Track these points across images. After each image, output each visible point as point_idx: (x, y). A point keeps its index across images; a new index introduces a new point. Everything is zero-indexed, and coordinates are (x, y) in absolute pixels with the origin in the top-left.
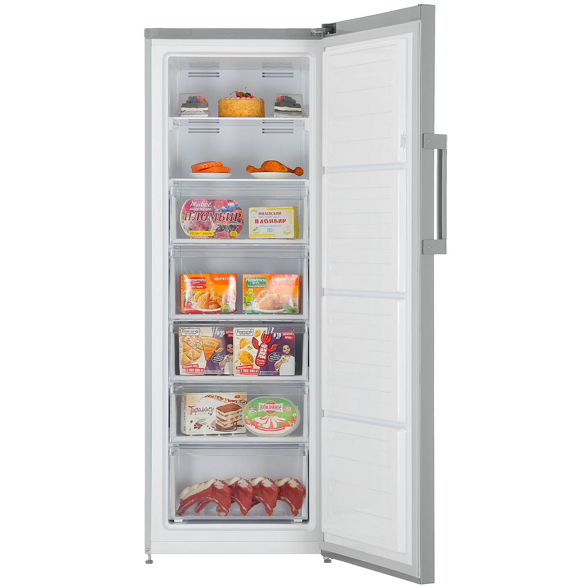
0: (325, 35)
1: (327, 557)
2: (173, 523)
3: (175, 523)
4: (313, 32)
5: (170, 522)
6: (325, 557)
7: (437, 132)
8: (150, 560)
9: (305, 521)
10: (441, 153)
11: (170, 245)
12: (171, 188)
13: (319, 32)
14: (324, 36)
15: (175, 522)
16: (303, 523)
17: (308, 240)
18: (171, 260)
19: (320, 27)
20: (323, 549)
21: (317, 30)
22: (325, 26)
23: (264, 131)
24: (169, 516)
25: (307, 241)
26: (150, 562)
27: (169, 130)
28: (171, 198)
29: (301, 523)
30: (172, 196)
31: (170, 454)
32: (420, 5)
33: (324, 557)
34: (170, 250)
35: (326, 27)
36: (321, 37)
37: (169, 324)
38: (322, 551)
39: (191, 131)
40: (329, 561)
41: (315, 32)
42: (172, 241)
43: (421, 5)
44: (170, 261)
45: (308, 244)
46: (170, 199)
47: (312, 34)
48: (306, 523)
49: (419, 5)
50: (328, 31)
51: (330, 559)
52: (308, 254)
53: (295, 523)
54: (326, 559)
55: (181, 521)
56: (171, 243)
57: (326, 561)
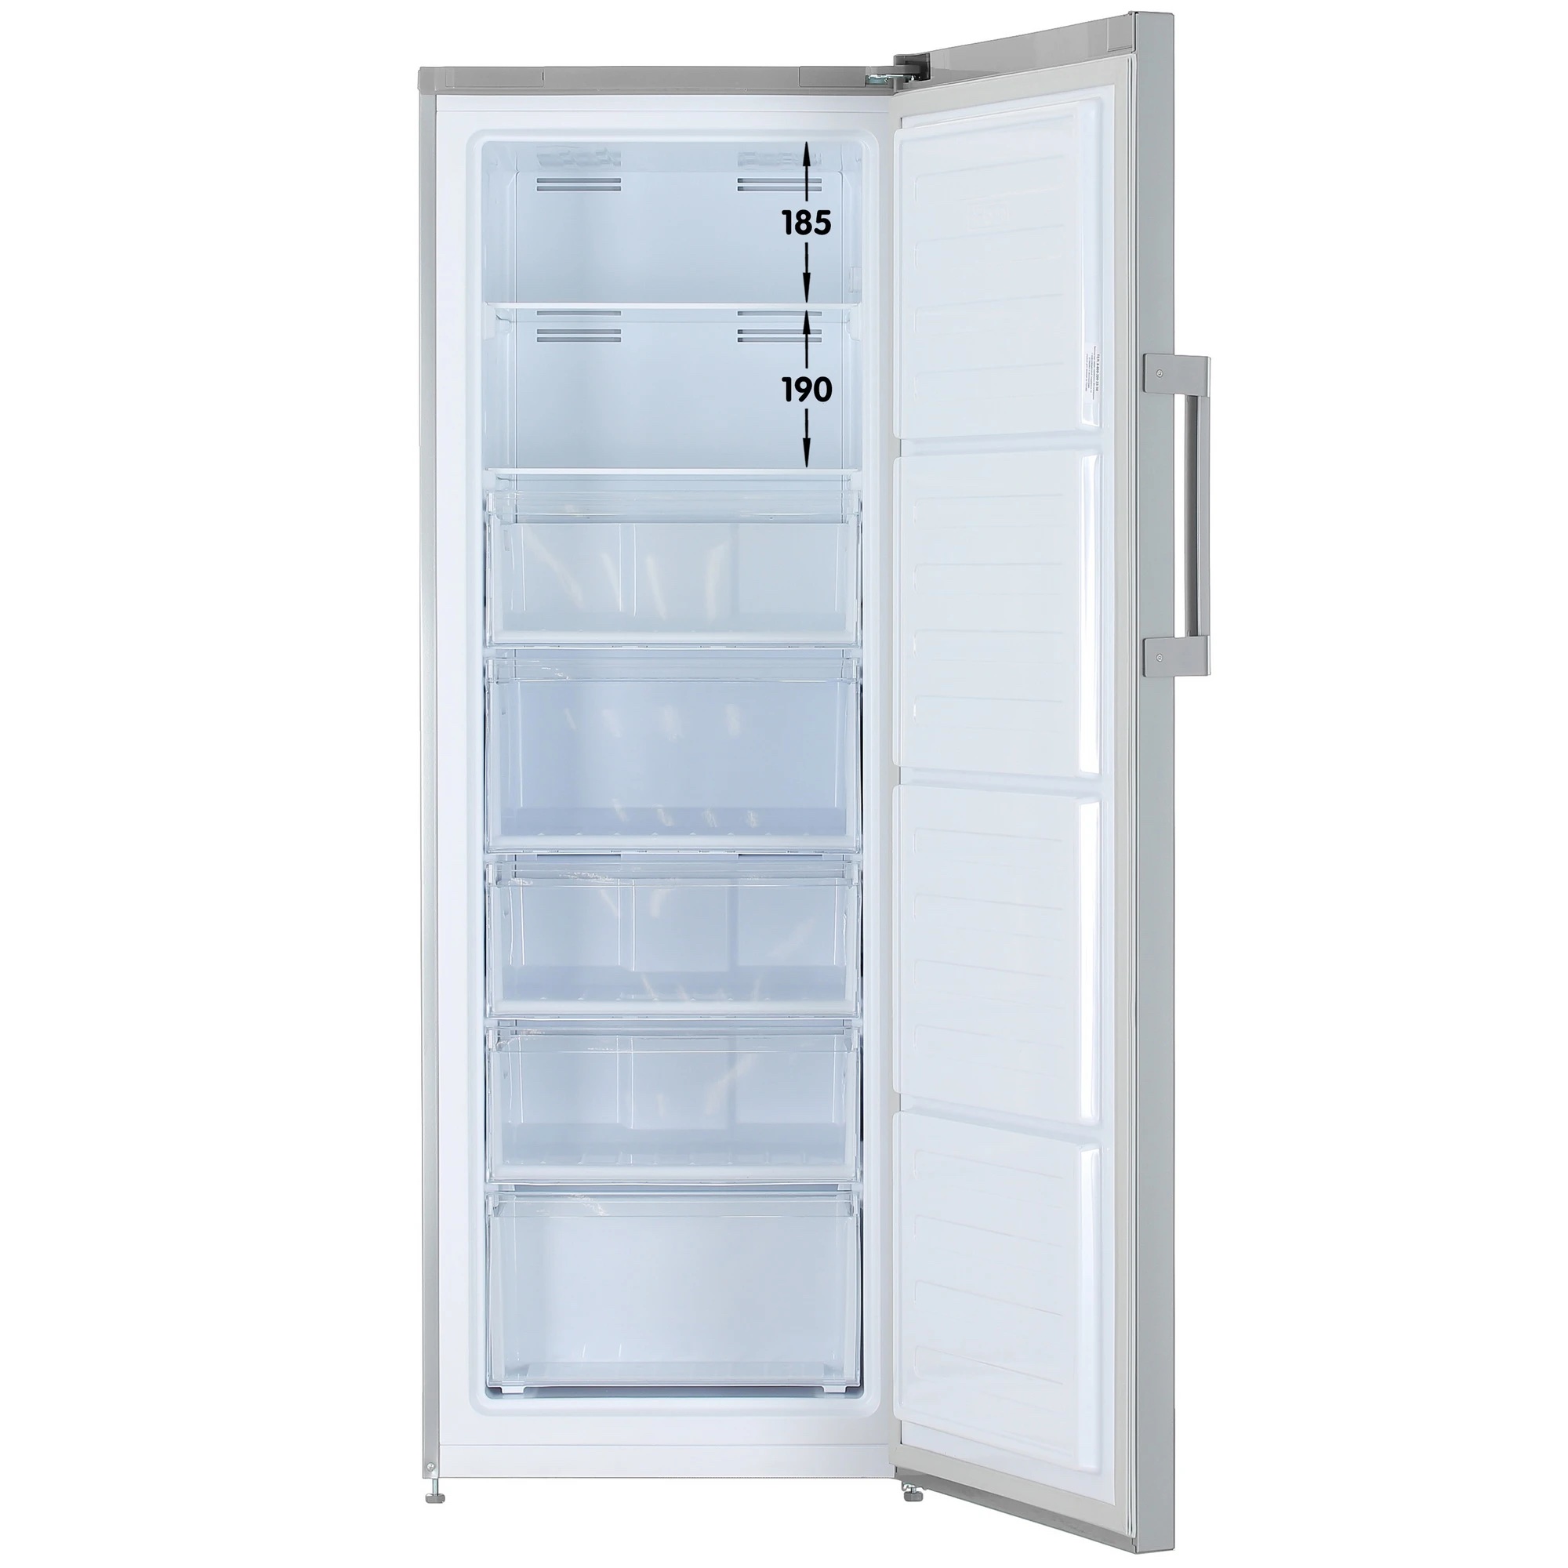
0: (903, 84)
1: (910, 1486)
2: (500, 1396)
3: (504, 1396)
4: (872, 76)
5: (491, 1395)
6: (905, 1486)
7: (1183, 348)
8: (438, 1494)
9: (854, 1391)
10: (1195, 407)
11: (486, 650)
12: (488, 495)
13: (886, 76)
14: (901, 88)
15: (503, 1392)
16: (849, 1396)
17: (859, 634)
18: (489, 690)
19: (890, 62)
20: (900, 1465)
21: (881, 70)
22: (902, 60)
23: (742, 336)
24: (488, 1378)
25: (857, 637)
26: (437, 1498)
27: (485, 338)
28: (489, 522)
29: (843, 1396)
30: (492, 517)
31: (490, 1211)
32: (1133, 14)
33: (903, 1485)
34: (487, 662)
35: (907, 63)
36: (893, 88)
37: (484, 862)
38: (896, 1468)
39: (544, 336)
40: (918, 1497)
41: (876, 76)
42: (491, 637)
43: (1136, 13)
44: (487, 692)
45: (859, 644)
46: (487, 525)
47: (867, 82)
48: (855, 1396)
49: (1130, 13)
50: (911, 75)
51: (919, 1489)
52: (859, 672)
53: (825, 1396)
54: (909, 1490)
55: (521, 1390)
56: (489, 643)
57: (911, 1496)
